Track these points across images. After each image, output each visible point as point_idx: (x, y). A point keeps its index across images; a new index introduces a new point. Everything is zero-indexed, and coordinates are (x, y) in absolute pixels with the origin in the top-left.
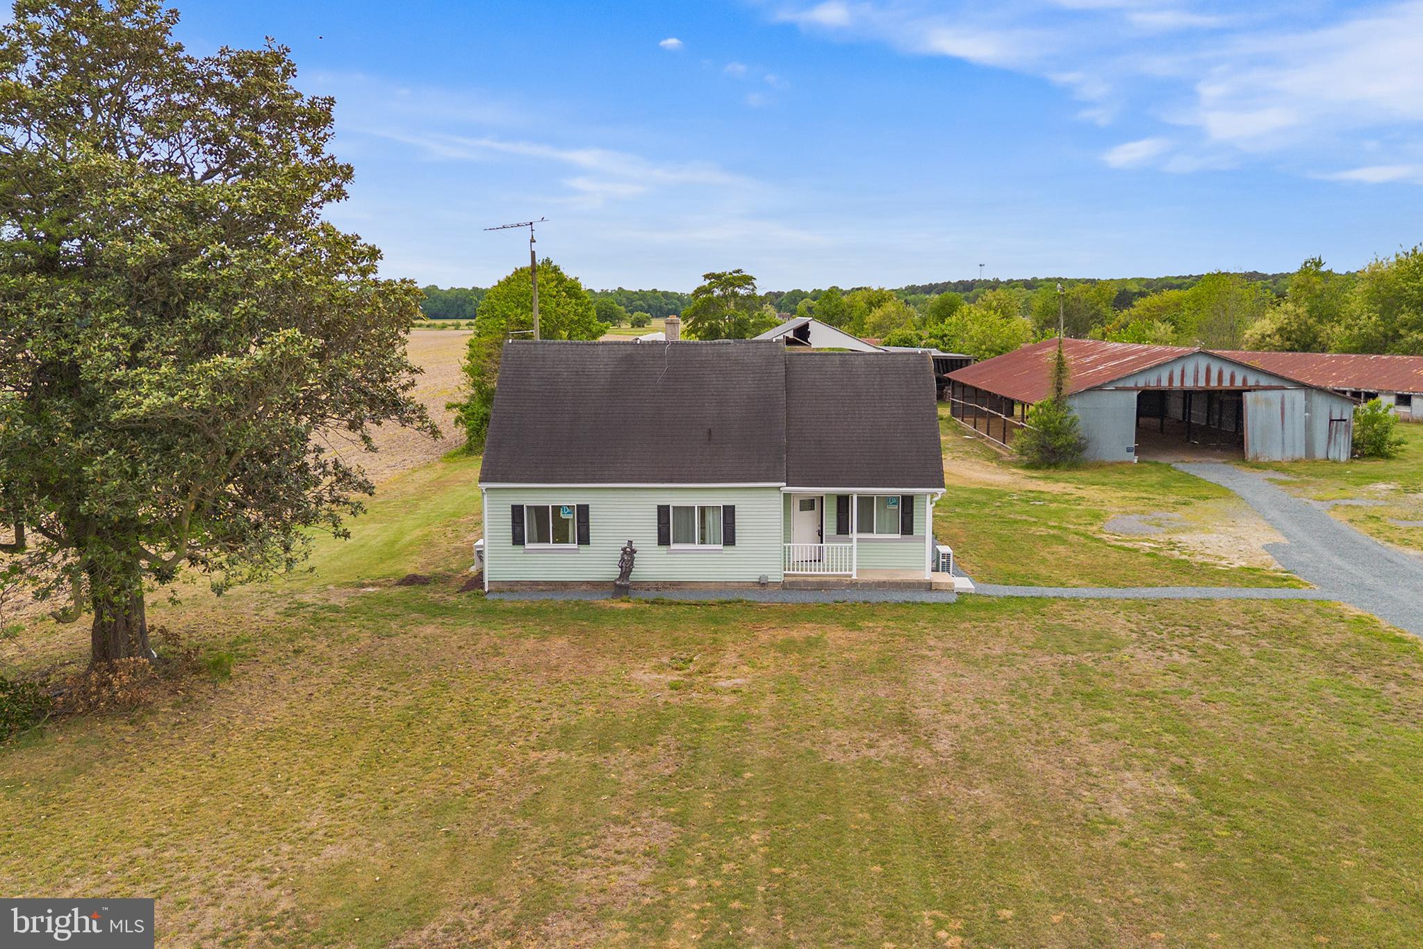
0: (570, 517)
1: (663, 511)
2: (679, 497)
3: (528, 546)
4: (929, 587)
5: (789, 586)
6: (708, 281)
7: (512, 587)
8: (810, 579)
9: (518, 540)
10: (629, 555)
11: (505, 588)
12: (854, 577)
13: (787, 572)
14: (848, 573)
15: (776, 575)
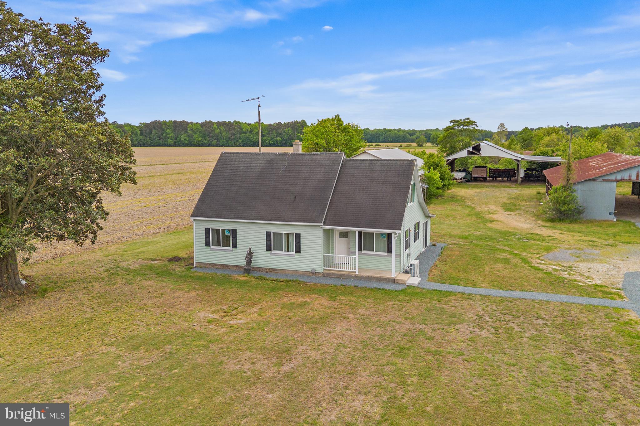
0: (229, 235)
1: (268, 234)
2: (275, 228)
3: (212, 247)
4: (393, 281)
5: (326, 275)
6: (452, 124)
7: (205, 266)
8: (335, 272)
9: (208, 244)
10: (250, 255)
11: (203, 266)
12: (357, 273)
13: (325, 268)
14: (354, 270)
15: (320, 269)
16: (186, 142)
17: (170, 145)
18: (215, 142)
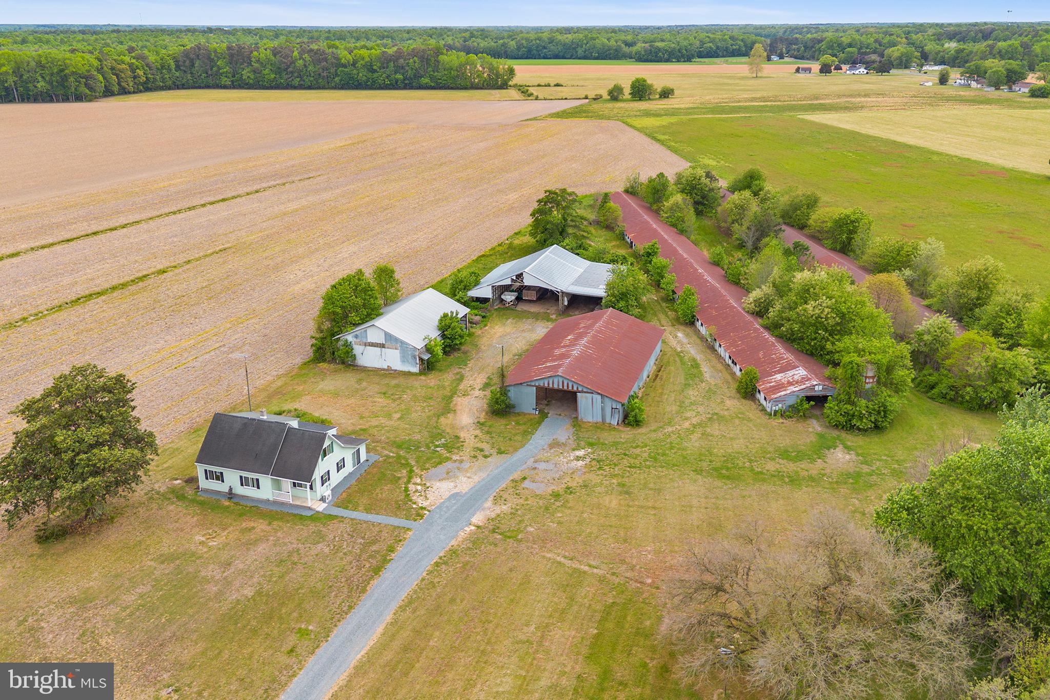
0: (219, 475)
1: (241, 477)
2: (245, 474)
3: (210, 480)
5: (275, 503)
7: (206, 491)
8: (280, 501)
9: (207, 478)
10: (231, 489)
12: (291, 502)
13: (275, 498)
15: (271, 499)
16: (251, 81)
17: (225, 87)
18: (296, 82)
